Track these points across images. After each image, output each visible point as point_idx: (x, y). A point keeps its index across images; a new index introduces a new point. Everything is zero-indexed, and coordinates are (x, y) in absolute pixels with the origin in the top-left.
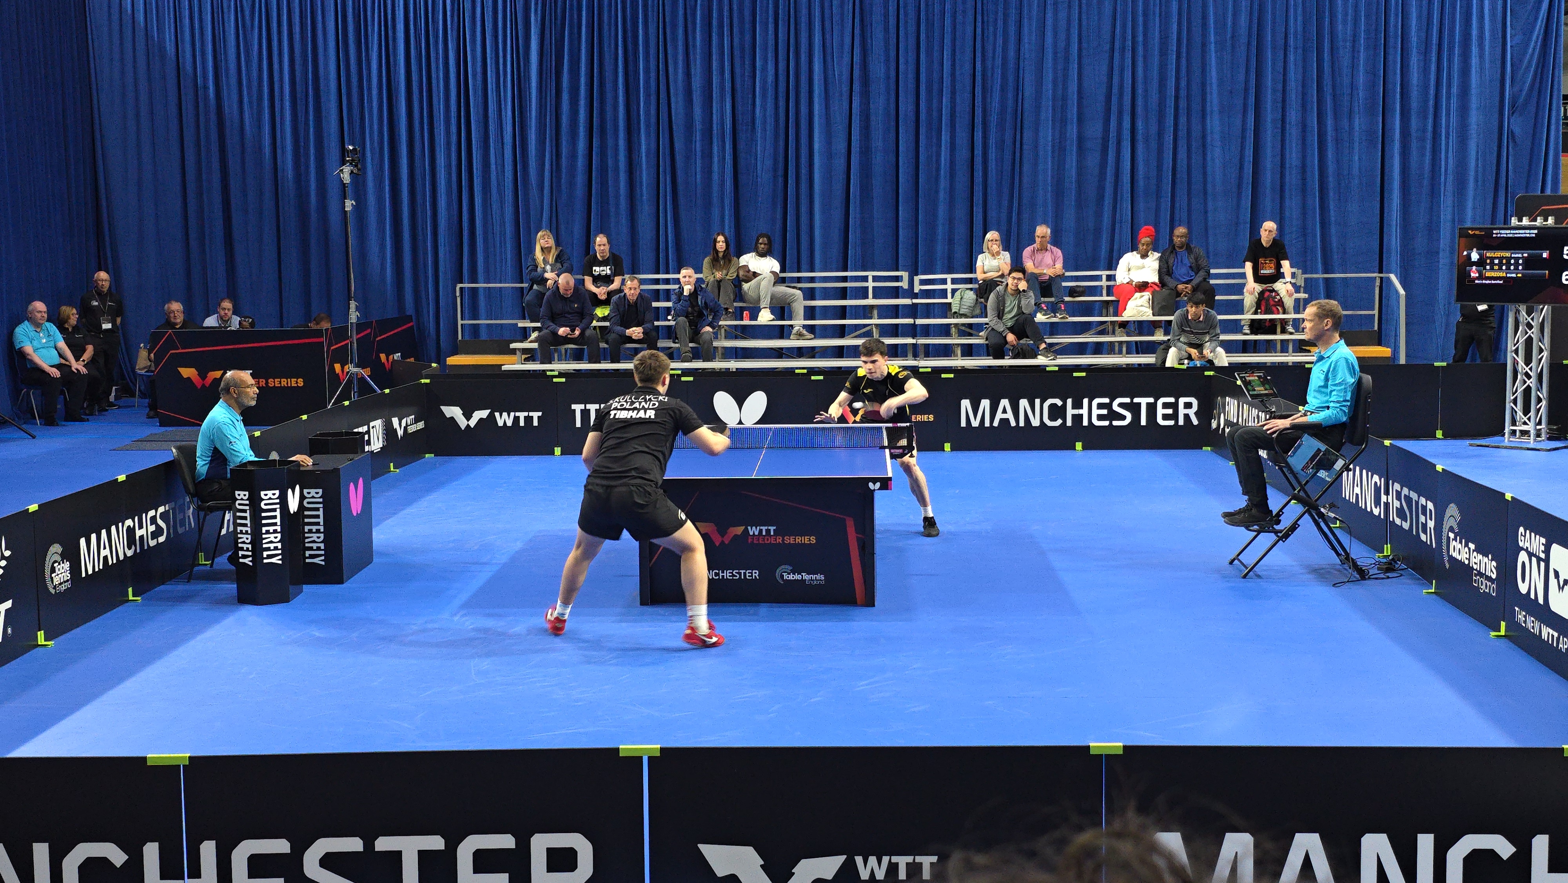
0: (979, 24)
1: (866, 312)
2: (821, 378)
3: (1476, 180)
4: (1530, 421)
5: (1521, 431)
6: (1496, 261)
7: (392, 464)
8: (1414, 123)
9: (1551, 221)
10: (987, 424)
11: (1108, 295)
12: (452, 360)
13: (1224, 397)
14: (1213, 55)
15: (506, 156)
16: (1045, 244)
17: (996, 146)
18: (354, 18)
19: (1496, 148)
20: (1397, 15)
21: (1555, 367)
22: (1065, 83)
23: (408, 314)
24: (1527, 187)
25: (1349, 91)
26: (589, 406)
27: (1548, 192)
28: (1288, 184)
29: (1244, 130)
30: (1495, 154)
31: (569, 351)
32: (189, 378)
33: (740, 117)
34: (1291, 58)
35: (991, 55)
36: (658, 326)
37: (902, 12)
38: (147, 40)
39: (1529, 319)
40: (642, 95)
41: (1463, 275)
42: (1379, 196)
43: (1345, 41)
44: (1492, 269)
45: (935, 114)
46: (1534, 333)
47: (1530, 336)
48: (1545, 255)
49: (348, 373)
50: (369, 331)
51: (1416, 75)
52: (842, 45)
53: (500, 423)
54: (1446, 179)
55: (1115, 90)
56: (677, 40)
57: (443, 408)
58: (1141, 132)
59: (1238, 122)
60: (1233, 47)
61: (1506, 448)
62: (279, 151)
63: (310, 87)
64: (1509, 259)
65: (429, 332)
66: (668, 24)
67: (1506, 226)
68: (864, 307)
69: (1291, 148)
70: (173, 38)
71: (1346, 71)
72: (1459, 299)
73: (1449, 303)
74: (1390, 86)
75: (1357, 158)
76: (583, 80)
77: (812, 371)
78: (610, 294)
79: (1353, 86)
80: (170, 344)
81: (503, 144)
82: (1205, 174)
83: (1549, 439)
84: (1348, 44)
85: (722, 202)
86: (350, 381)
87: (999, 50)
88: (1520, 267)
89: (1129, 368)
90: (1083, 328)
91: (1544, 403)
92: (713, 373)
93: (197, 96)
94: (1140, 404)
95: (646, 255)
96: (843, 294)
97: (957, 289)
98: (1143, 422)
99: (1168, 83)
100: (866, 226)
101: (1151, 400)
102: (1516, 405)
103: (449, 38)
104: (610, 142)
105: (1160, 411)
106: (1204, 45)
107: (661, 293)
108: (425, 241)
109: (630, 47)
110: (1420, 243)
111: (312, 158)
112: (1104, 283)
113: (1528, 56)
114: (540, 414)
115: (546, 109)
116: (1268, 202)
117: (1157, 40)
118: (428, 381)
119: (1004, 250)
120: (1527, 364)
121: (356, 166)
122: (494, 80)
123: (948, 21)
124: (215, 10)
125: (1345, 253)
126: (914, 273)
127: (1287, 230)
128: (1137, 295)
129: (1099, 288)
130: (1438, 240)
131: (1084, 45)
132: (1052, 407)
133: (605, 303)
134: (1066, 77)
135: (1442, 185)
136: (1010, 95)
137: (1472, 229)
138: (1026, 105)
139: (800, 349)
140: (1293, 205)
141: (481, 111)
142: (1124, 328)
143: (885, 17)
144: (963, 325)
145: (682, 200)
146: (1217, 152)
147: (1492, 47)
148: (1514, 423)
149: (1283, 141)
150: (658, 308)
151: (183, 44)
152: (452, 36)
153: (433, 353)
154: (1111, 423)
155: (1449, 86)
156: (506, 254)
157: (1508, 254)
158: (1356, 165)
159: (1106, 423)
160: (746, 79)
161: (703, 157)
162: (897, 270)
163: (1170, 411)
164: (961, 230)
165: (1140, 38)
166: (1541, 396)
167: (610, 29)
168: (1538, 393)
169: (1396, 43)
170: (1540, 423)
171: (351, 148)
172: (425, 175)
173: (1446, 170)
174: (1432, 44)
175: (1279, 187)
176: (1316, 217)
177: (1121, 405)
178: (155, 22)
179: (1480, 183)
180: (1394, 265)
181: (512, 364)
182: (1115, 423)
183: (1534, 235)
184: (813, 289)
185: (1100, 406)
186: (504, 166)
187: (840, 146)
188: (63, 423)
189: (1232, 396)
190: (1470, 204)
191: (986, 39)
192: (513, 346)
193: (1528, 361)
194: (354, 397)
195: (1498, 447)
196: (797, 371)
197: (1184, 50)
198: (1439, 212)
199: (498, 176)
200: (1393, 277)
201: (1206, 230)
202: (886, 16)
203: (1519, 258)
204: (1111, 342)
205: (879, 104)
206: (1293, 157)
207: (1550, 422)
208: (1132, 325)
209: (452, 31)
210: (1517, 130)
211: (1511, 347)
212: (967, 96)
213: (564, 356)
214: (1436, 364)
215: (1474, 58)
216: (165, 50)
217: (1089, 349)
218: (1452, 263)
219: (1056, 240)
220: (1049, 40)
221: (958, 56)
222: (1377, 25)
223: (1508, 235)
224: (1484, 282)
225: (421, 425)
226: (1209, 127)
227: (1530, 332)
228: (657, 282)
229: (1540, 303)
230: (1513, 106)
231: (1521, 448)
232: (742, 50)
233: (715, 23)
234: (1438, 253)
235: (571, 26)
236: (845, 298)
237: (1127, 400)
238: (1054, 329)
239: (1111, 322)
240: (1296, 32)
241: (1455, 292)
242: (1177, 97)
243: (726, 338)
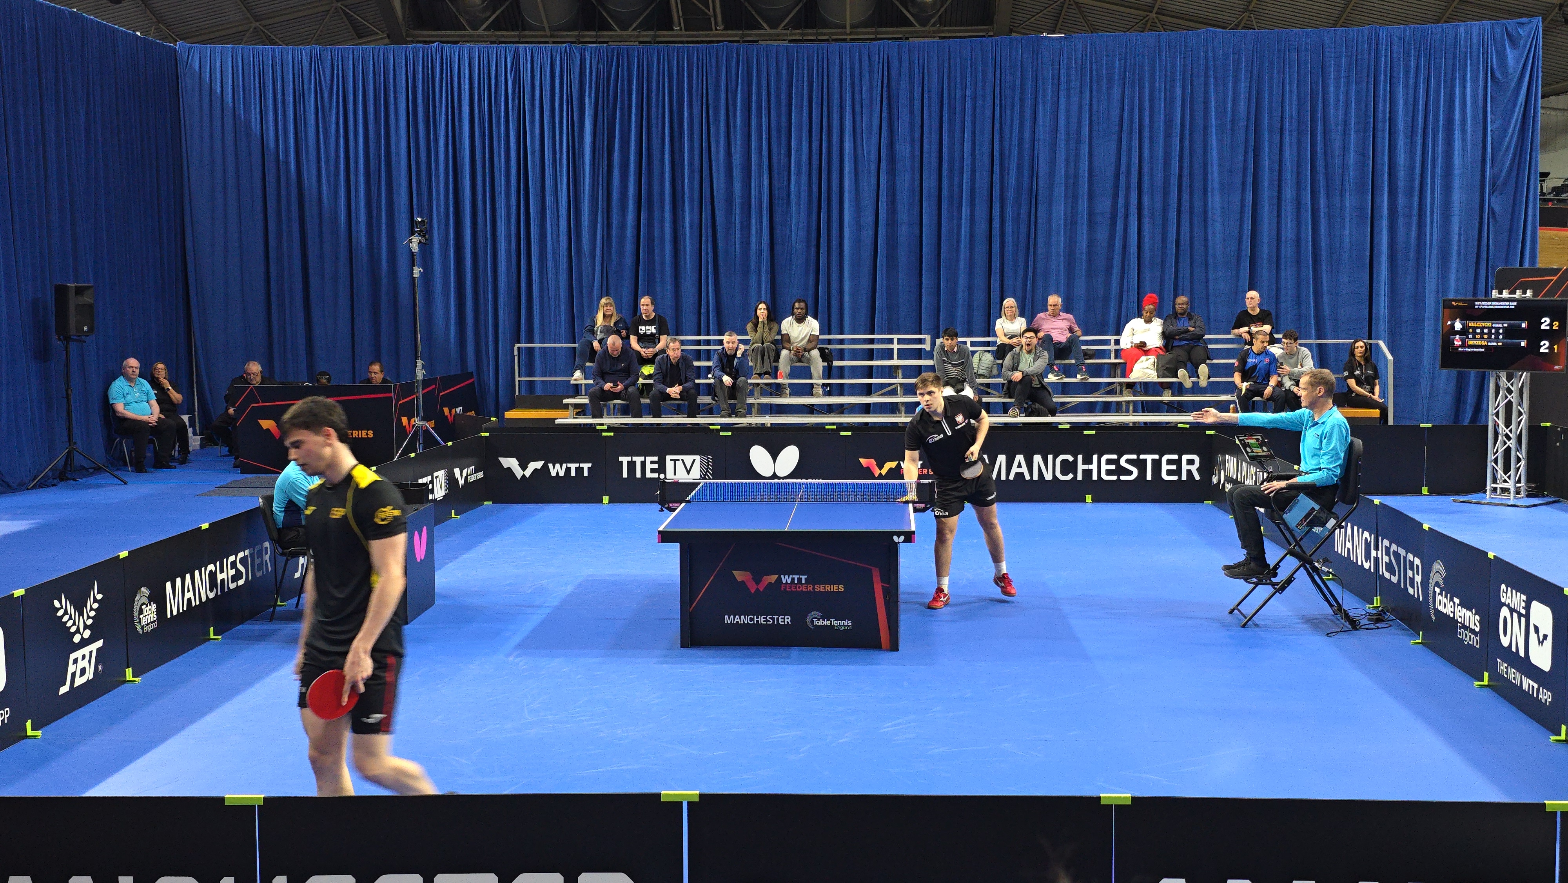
0: (997, 108)
1: (891, 372)
2: (850, 433)
3: (1459, 254)
4: (1510, 479)
5: (1502, 489)
6: (1478, 331)
7: (453, 511)
8: (1401, 201)
9: (1529, 293)
10: (1003, 477)
11: (1116, 358)
12: (510, 414)
13: (1224, 454)
14: (1214, 137)
15: (561, 228)
16: (1057, 311)
17: (1012, 220)
18: (423, 98)
19: (1477, 225)
20: (1385, 101)
21: (1533, 429)
22: (1077, 162)
23: (470, 370)
24: (1506, 262)
25: (1341, 171)
26: (634, 459)
27: (1527, 265)
28: (1283, 256)
29: (1243, 206)
30: (1477, 229)
31: (617, 406)
32: (268, 430)
33: (776, 192)
34: (1287, 139)
35: (1008, 136)
36: (699, 384)
37: (926, 96)
38: (235, 119)
39: (1509, 385)
40: (686, 171)
41: (1447, 343)
42: (1368, 266)
43: (1337, 124)
44: (1474, 338)
45: (956, 190)
46: (1514, 398)
47: (1510, 400)
48: (1524, 325)
49: (414, 426)
50: (433, 386)
51: (1402, 156)
52: (870, 126)
53: (553, 474)
54: (1430, 252)
55: (1123, 169)
56: (719, 121)
57: (501, 459)
58: (1146, 207)
59: (1236, 198)
60: (1232, 130)
61: (1488, 504)
62: (353, 222)
63: (383, 163)
64: (1490, 329)
65: (489, 389)
66: (711, 107)
67: (1486, 298)
68: (890, 367)
69: (1286, 223)
70: (258, 116)
71: (1337, 152)
72: (1445, 364)
73: (1434, 368)
74: (1378, 167)
75: (1347, 233)
76: (632, 158)
77: (841, 427)
78: (656, 355)
79: (1344, 167)
80: (251, 398)
81: (558, 216)
82: (1206, 246)
83: (1528, 496)
84: (1340, 127)
85: (759, 269)
86: (416, 433)
87: (1016, 131)
88: (1501, 337)
89: (1136, 426)
90: (1093, 388)
91: (1523, 463)
92: (749, 428)
93: (278, 170)
94: (1146, 460)
95: (689, 317)
96: (870, 355)
97: (976, 351)
98: (1149, 477)
99: (1173, 161)
100: (891, 292)
101: (1156, 457)
102: (1497, 464)
103: (510, 119)
104: (656, 213)
105: (1165, 467)
106: (1206, 128)
107: (702, 353)
108: (486, 305)
109: (676, 129)
110: (1407, 312)
111: (384, 226)
112: (1112, 347)
113: (1507, 139)
114: (590, 465)
115: (598, 184)
116: (1265, 273)
117: (1162, 124)
118: (487, 434)
119: (1022, 315)
120: (1507, 427)
121: (424, 236)
122: (551, 158)
123: (969, 105)
124: (297, 92)
125: (1336, 320)
126: (935, 336)
127: (1283, 299)
128: (1143, 358)
129: (1108, 351)
130: (1424, 309)
131: (1095, 128)
132: (1064, 462)
133: (650, 361)
134: (1077, 155)
135: (1428, 257)
136: (1026, 173)
137: (1455, 301)
138: (1041, 183)
139: (829, 406)
140: (1288, 275)
141: (539, 185)
142: (1131, 388)
143: (910, 101)
144: (982, 384)
145: (722, 269)
146: (1218, 226)
147: (1474, 132)
148: (1495, 480)
149: (1279, 216)
150: (699, 367)
151: (267, 123)
152: (513, 119)
153: (492, 408)
154: (1119, 478)
155: (1434, 167)
156: (560, 315)
157: (1489, 324)
158: (1347, 239)
159: (1114, 478)
160: (782, 158)
161: (742, 228)
162: (921, 334)
163: (1174, 467)
164: (979, 297)
165: (1147, 121)
166: (1521, 456)
167: (657, 112)
168: (1518, 453)
169: (1384, 127)
170: (1519, 481)
171: (419, 219)
172: (486, 243)
173: (1431, 244)
174: (1417, 128)
175: (1275, 259)
176: (1309, 287)
177: (1128, 461)
178: (242, 103)
179: (1462, 257)
180: (1382, 333)
181: (566, 418)
182: (1123, 478)
183: (1513, 307)
184: (842, 350)
185: (1109, 462)
186: (558, 236)
187: (868, 218)
188: (153, 470)
189: (1231, 454)
190: (1453, 276)
191: (1003, 122)
192: (565, 401)
193: (1508, 423)
194: (420, 448)
195: (1478, 503)
196: (827, 427)
197: (1187, 132)
198: (1425, 282)
199: (553, 245)
200: (1381, 343)
201: (1208, 299)
202: (912, 100)
203: (1500, 328)
204: (1119, 403)
205: (905, 181)
206: (1289, 232)
207: (1528, 481)
208: (1139, 386)
209: (513, 112)
210: (1497, 208)
211: (1492, 410)
212: (986, 173)
213: (612, 412)
214: (1421, 425)
215: (1457, 142)
216: (251, 130)
217: (1098, 407)
218: (1436, 330)
219: (1067, 308)
220: (1062, 122)
221: (977, 138)
222: (1366, 110)
223: (1490, 307)
224: (1467, 349)
225: (480, 475)
226: (1210, 203)
227: (1509, 397)
228: (698, 343)
229: (1519, 370)
230: (1493, 184)
231: (1502, 505)
232: (779, 131)
233: (754, 105)
234: (1423, 321)
235: (622, 109)
236: (871, 359)
237: (1134, 457)
238: (1065, 389)
239: (1120, 383)
240: (1291, 117)
241: (1439, 357)
242: (1180, 176)
243: (761, 394)
